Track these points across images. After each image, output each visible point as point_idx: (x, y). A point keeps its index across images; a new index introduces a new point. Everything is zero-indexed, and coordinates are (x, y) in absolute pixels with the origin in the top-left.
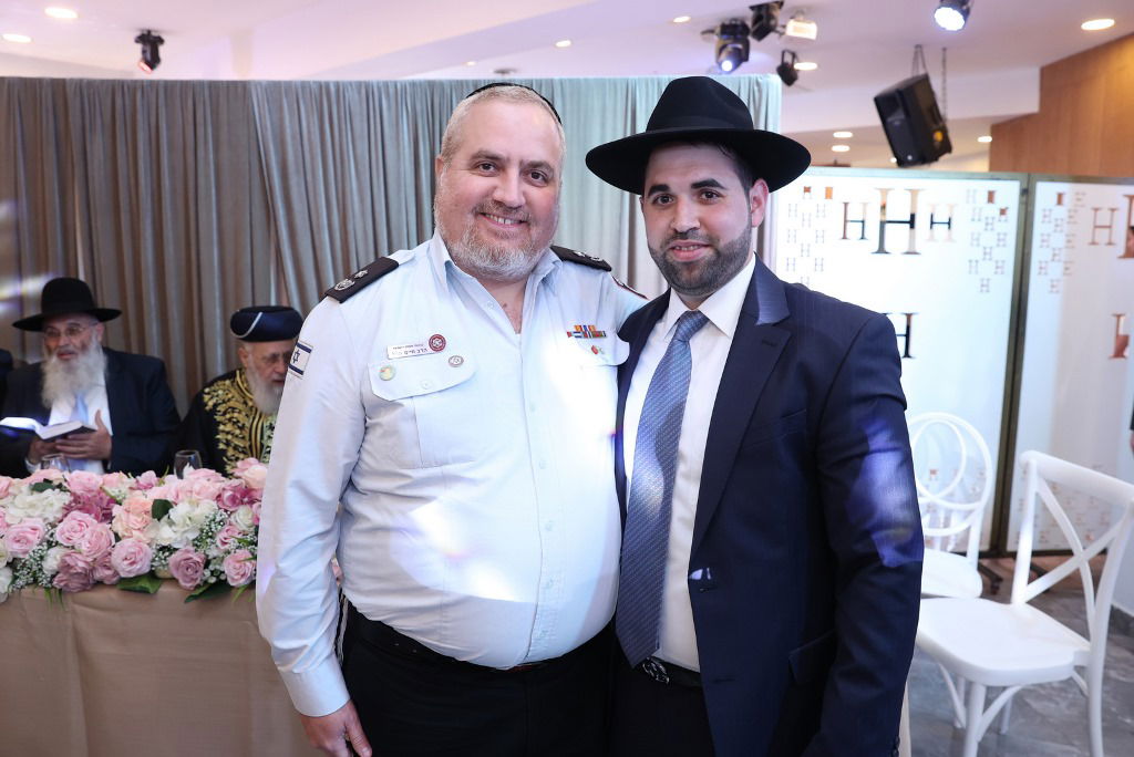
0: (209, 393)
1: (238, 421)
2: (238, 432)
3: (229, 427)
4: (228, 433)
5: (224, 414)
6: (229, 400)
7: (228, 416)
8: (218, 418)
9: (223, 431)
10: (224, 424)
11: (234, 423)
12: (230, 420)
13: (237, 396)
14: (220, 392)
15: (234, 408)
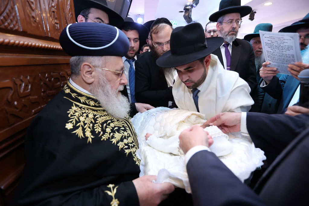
0: (75, 128)
1: (119, 128)
2: (126, 134)
3: (118, 136)
4: (122, 140)
5: (104, 132)
6: (95, 120)
7: (108, 130)
8: (104, 138)
9: (118, 142)
10: (113, 137)
11: (118, 131)
12: (113, 131)
13: (95, 113)
14: (82, 119)
15: (106, 122)
